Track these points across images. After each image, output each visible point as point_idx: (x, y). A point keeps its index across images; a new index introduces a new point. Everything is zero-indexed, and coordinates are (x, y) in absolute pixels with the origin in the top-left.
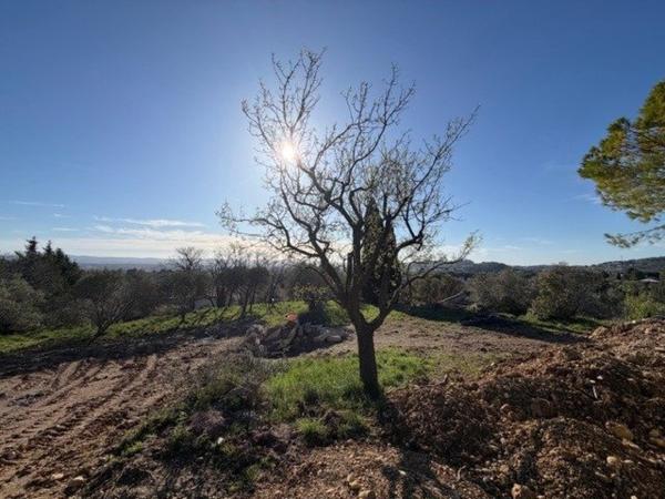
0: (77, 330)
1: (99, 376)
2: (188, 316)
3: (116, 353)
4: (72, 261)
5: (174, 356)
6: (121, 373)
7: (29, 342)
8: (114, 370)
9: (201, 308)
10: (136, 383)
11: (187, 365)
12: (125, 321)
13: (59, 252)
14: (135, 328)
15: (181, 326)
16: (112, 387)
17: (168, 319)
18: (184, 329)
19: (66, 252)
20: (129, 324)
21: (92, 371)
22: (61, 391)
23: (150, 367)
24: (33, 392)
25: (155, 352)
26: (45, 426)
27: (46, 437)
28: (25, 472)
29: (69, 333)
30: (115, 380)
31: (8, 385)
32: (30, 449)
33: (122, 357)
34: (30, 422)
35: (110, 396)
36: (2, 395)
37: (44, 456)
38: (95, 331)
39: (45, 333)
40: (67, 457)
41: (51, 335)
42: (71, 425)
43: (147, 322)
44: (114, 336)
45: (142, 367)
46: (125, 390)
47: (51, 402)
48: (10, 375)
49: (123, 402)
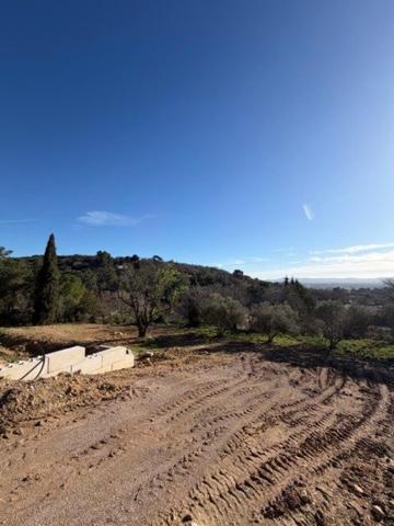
0: (316, 339)
1: (346, 391)
3: (347, 369)
6: (360, 395)
7: (295, 342)
8: (352, 388)
10: (380, 415)
12: (346, 339)
14: (357, 348)
16: (360, 409)
17: (384, 345)
20: (349, 342)
21: (338, 382)
22: (326, 393)
23: (385, 399)
24: (311, 385)
25: (384, 382)
26: (328, 424)
27: (335, 436)
28: (335, 466)
29: (313, 341)
30: (360, 402)
31: (295, 373)
32: (330, 443)
33: (356, 376)
34: (319, 415)
35: (363, 420)
36: (297, 383)
37: (339, 457)
38: (328, 344)
39: (300, 337)
40: (358, 472)
41: (304, 339)
42: (345, 434)
43: (364, 345)
44: (342, 352)
45: (378, 396)
46: (373, 419)
47: (324, 403)
48: (294, 365)
49: (377, 435)
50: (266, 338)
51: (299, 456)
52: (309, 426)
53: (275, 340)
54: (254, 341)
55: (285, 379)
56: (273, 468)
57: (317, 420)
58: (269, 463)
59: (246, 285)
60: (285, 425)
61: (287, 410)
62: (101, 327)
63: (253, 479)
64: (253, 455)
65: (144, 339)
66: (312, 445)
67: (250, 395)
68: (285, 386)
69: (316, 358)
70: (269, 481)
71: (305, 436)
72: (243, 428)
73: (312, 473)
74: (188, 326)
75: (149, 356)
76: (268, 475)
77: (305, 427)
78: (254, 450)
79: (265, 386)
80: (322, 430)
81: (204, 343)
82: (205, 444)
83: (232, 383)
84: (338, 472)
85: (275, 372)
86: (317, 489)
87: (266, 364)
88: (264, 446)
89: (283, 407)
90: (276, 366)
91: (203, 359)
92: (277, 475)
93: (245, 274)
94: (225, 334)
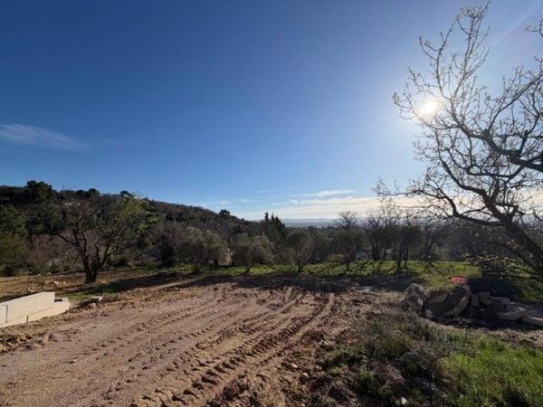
0: (288, 266)
1: (304, 301)
2: (352, 265)
3: (308, 286)
4: (282, 222)
5: (347, 298)
6: (315, 302)
7: (270, 271)
8: (309, 299)
9: (360, 259)
10: (325, 313)
11: (357, 308)
12: (312, 263)
13: (277, 218)
14: (318, 270)
15: (347, 273)
16: (311, 311)
17: (337, 265)
18: (349, 276)
19: (279, 217)
20: (314, 266)
21: (299, 296)
22: (287, 306)
23: (331, 302)
24: (276, 302)
25: (333, 291)
26: (283, 326)
27: (285, 335)
28: (279, 355)
29: (285, 268)
30: (312, 307)
31: (265, 295)
32: (280, 340)
33: (313, 290)
34: (277, 321)
35: (311, 319)
36: (264, 301)
37: (286, 349)
38: (297, 269)
39: (275, 266)
40: (297, 354)
41: (278, 267)
42: (295, 331)
43: (324, 266)
44: (307, 273)
45: (326, 301)
46: (319, 316)
47: (284, 312)
48: (265, 288)
49: (320, 326)
50: (243, 270)
51: (249, 355)
52: (265, 331)
53: (252, 270)
54: (232, 273)
55: (254, 300)
56: (220, 370)
57: (273, 326)
58: (216, 368)
59: (232, 225)
60: (243, 334)
61: (247, 323)
62: (25, 279)
63: (195, 385)
64: (202, 365)
65: (94, 285)
66: (264, 345)
67: (213, 317)
68: (252, 305)
69: (285, 281)
70: (213, 382)
71: (259, 340)
72: (197, 346)
73: (257, 366)
74: (159, 267)
75: (96, 301)
76: (212, 378)
77: (261, 333)
78: (203, 361)
79: (231, 308)
80: (275, 332)
81: (175, 281)
82: (145, 368)
83: (196, 310)
84: (281, 359)
85: (245, 296)
86: (258, 375)
87: (239, 291)
88: (215, 355)
89: (244, 321)
90: (248, 291)
91: (169, 295)
92: (222, 375)
93: (231, 214)
94: (201, 270)
